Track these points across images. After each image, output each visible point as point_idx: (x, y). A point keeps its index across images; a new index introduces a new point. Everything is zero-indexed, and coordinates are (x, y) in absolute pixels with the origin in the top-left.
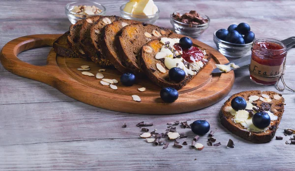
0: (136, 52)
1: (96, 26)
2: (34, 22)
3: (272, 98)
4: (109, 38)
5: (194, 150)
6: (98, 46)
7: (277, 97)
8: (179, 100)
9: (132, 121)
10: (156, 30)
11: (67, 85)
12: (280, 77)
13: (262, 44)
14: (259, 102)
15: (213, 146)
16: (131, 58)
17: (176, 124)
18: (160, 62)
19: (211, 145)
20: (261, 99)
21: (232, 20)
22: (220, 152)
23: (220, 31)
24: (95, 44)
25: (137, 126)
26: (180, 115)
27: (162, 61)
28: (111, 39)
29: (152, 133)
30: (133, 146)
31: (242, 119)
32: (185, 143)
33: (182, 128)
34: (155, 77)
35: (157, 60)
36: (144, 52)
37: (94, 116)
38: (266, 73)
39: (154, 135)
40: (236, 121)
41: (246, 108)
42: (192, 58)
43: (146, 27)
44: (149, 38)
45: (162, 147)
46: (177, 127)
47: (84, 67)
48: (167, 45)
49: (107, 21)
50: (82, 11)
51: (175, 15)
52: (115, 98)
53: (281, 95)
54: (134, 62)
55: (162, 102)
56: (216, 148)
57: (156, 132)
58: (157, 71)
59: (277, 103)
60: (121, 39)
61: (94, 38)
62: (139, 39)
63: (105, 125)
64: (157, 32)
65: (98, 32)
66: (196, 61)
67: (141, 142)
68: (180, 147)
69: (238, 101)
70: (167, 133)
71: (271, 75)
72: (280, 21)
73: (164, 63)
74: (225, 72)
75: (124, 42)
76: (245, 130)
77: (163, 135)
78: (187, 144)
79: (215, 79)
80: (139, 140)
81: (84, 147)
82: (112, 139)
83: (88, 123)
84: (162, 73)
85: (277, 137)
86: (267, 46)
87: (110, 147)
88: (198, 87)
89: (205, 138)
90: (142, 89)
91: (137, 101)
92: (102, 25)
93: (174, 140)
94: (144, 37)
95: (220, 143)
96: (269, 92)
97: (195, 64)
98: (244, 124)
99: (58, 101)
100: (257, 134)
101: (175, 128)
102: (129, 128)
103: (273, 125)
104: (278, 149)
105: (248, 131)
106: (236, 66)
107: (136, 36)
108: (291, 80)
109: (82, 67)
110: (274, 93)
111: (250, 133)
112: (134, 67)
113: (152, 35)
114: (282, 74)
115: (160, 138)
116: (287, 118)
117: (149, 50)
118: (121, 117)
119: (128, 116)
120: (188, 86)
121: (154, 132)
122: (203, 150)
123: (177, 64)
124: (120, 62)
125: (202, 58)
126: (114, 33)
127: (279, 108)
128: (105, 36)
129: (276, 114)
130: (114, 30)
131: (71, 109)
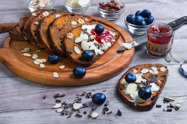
0: (61, 38)
1: (37, 19)
2: (8, 12)
3: (159, 70)
4: (44, 28)
5: (90, 118)
6: (35, 34)
7: (163, 69)
8: (87, 76)
9: (51, 93)
10: (82, 18)
11: (10, 65)
12: (169, 51)
13: (156, 27)
14: (148, 74)
15: (106, 115)
16: (57, 43)
17: (83, 95)
18: (78, 45)
19: (105, 114)
20: (151, 71)
21: (144, 4)
22: (110, 121)
23: (129, 16)
24: (33, 33)
25: (54, 97)
26: (88, 86)
27: (79, 44)
28: (45, 29)
29: (62, 104)
30: (46, 116)
31: (132, 91)
32: (85, 113)
33: (87, 98)
34: (71, 58)
35: (76, 43)
36: (66, 38)
37: (25, 89)
38: (157, 49)
39: (64, 106)
40: (127, 93)
41: (136, 82)
42: (102, 41)
43: (74, 17)
44: (74, 25)
45: (66, 116)
46: (82, 97)
47: (26, 49)
48: (85, 31)
49: (46, 14)
50: (37, 4)
51: (101, 4)
52: (40, 75)
53: (166, 68)
54: (59, 46)
55: (74, 78)
56: (107, 116)
57: (66, 103)
58: (74, 52)
59: (162, 75)
60: (51, 29)
61: (33, 28)
62: (66, 27)
63: (31, 96)
64: (82, 20)
65: (37, 23)
66: (106, 42)
67: (53, 112)
68: (80, 116)
69: (130, 77)
70: (73, 104)
71: (161, 50)
72: (179, 3)
73: (80, 46)
74: (127, 49)
75: (53, 31)
76: (132, 101)
77: (70, 105)
78: (86, 114)
79: (119, 55)
80: (52, 110)
81: (9, 117)
82: (32, 110)
83: (19, 95)
84: (78, 54)
85: (157, 105)
86: (159, 29)
87: (28, 118)
88: (104, 63)
89: (102, 107)
90: (62, 67)
91: (55, 78)
92: (41, 17)
93: (78, 110)
94: (71, 25)
95: (111, 112)
96: (158, 65)
97: (105, 45)
98: (132, 96)
99: (4, 76)
100: (140, 105)
101: (81, 99)
102: (47, 99)
103: (154, 95)
104: (156, 116)
105: (134, 102)
106: (136, 44)
107: (64, 25)
108: (177, 52)
109: (25, 49)
110: (161, 66)
111: (135, 104)
112: (58, 50)
113: (78, 23)
114: (170, 49)
115: (67, 108)
116: (169, 86)
117: (71, 36)
118: (44, 89)
119: (50, 88)
120: (97, 63)
121: (64, 102)
122: (97, 119)
123: (90, 47)
124: (49, 46)
125: (111, 39)
126: (48, 24)
127: (162, 79)
128: (40, 26)
129: (159, 85)
130: (48, 21)
131: (10, 84)
